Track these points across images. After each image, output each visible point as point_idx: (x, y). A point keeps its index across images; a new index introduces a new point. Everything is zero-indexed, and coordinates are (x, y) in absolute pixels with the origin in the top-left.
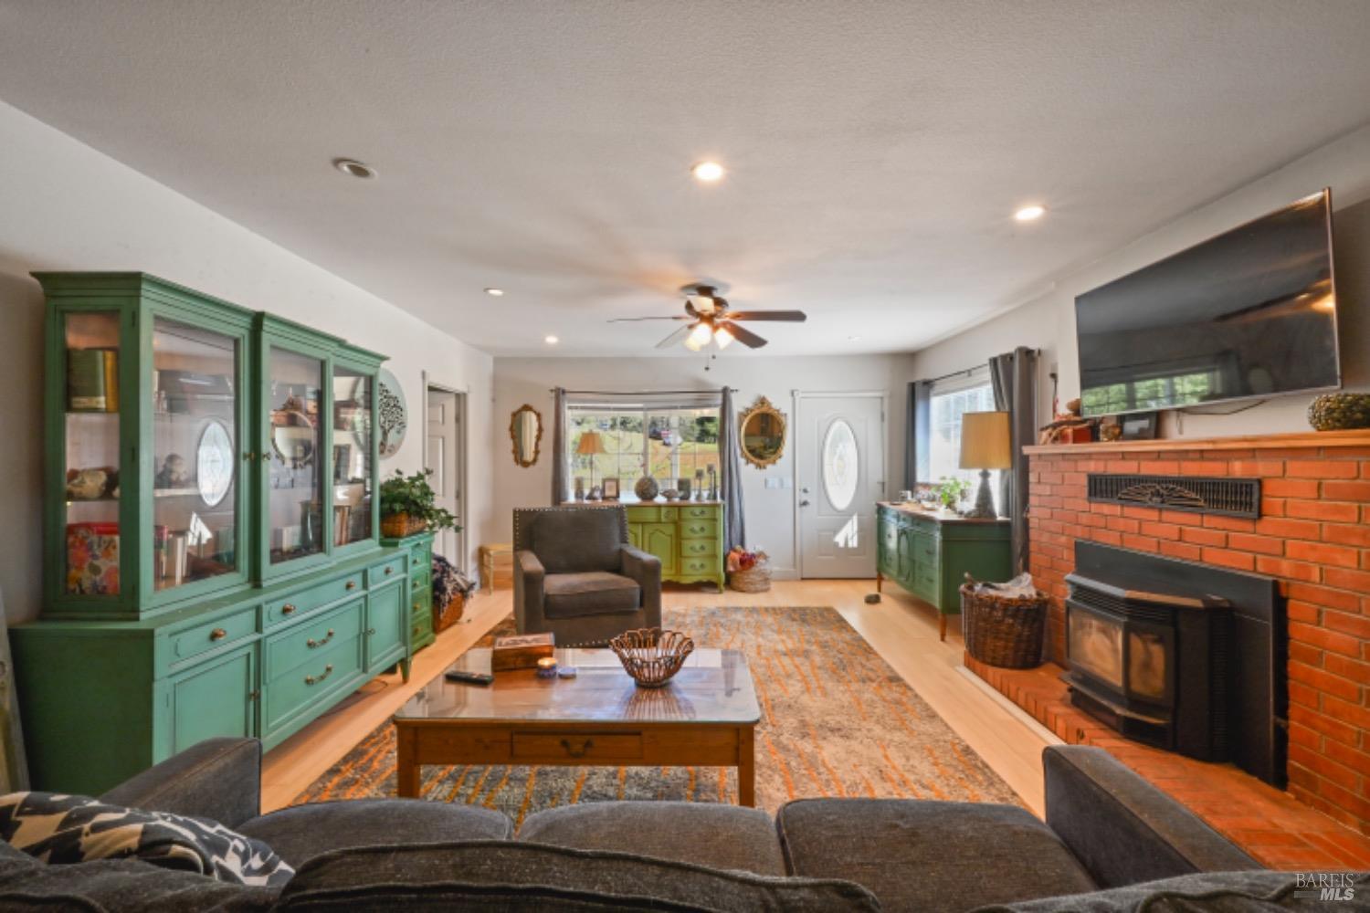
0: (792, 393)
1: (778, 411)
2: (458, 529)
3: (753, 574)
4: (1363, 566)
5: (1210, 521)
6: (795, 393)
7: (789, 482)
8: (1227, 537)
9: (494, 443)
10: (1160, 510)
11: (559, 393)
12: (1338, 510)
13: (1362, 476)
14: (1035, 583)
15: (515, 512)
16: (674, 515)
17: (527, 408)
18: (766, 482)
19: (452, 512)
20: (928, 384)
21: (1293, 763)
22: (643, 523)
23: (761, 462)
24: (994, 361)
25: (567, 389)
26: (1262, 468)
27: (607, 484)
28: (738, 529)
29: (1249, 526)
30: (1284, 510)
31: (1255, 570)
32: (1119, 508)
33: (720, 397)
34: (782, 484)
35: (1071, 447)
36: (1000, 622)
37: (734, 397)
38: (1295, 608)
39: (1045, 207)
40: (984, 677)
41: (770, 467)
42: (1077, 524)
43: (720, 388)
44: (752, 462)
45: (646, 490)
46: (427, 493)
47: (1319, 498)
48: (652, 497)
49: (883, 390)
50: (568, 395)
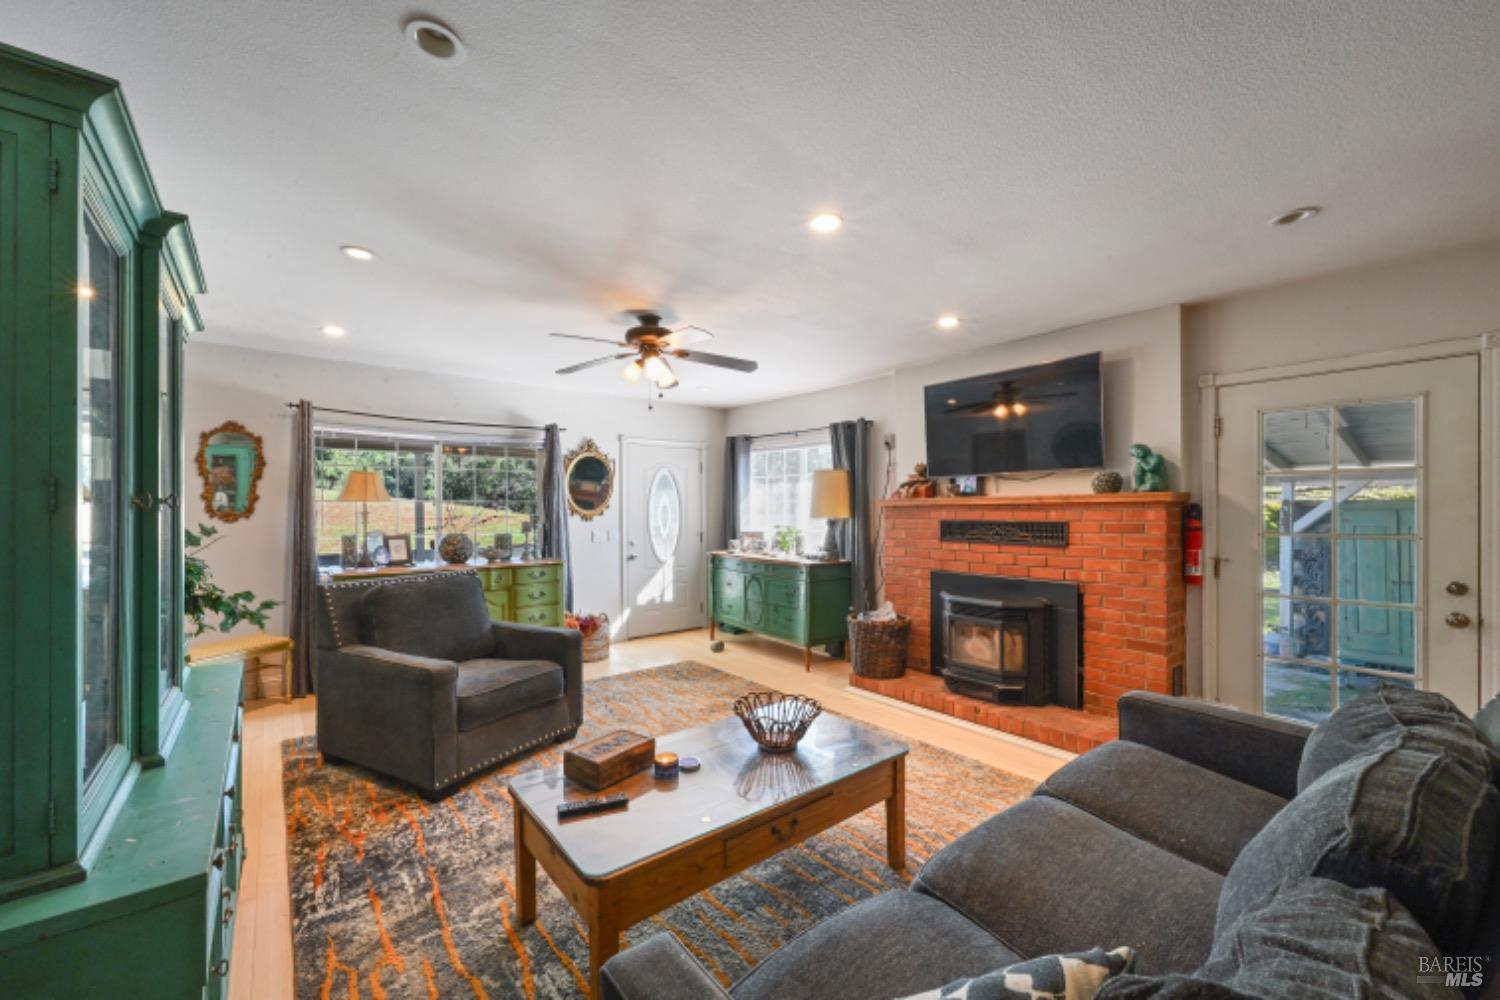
0: (620, 438)
1: (606, 456)
3: (596, 640)
4: (1124, 569)
5: (1034, 550)
6: (623, 438)
7: (615, 535)
8: (1047, 559)
10: (999, 545)
11: (304, 410)
12: (1113, 539)
13: (1124, 518)
14: (896, 609)
16: (508, 579)
17: (233, 428)
18: (593, 535)
20: (748, 439)
21: (1087, 692)
23: (587, 513)
24: (835, 428)
26: (1068, 515)
27: (392, 544)
28: (566, 591)
29: (1061, 551)
30: (1082, 541)
31: (1065, 579)
32: (967, 545)
33: (543, 432)
34: (609, 537)
35: (922, 501)
36: (888, 643)
37: (562, 437)
38: (1087, 600)
39: (960, 320)
40: (876, 690)
41: (596, 518)
42: (930, 558)
43: (542, 425)
44: (579, 513)
45: (451, 551)
47: (1101, 532)
48: (464, 560)
49: (702, 442)
50: (314, 415)
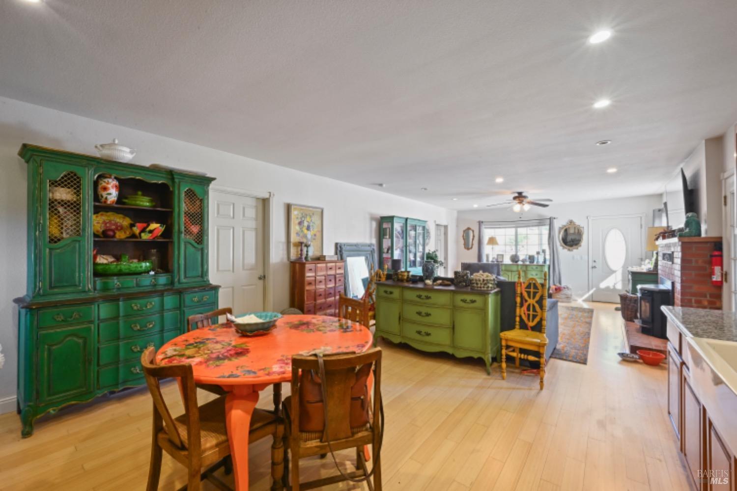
0: (587, 218)
2: (445, 268)
6: (589, 218)
7: (585, 257)
8: (671, 270)
9: (457, 242)
11: (480, 223)
15: (462, 264)
16: (525, 269)
17: (469, 229)
18: (573, 257)
19: (443, 261)
22: (511, 271)
23: (570, 248)
25: (483, 220)
27: (499, 256)
28: (558, 277)
29: (672, 266)
33: (548, 221)
34: (581, 258)
37: (556, 221)
41: (575, 251)
43: (549, 217)
44: (566, 248)
45: (515, 259)
46: (436, 256)
48: (517, 262)
49: (642, 213)
50: (484, 223)
